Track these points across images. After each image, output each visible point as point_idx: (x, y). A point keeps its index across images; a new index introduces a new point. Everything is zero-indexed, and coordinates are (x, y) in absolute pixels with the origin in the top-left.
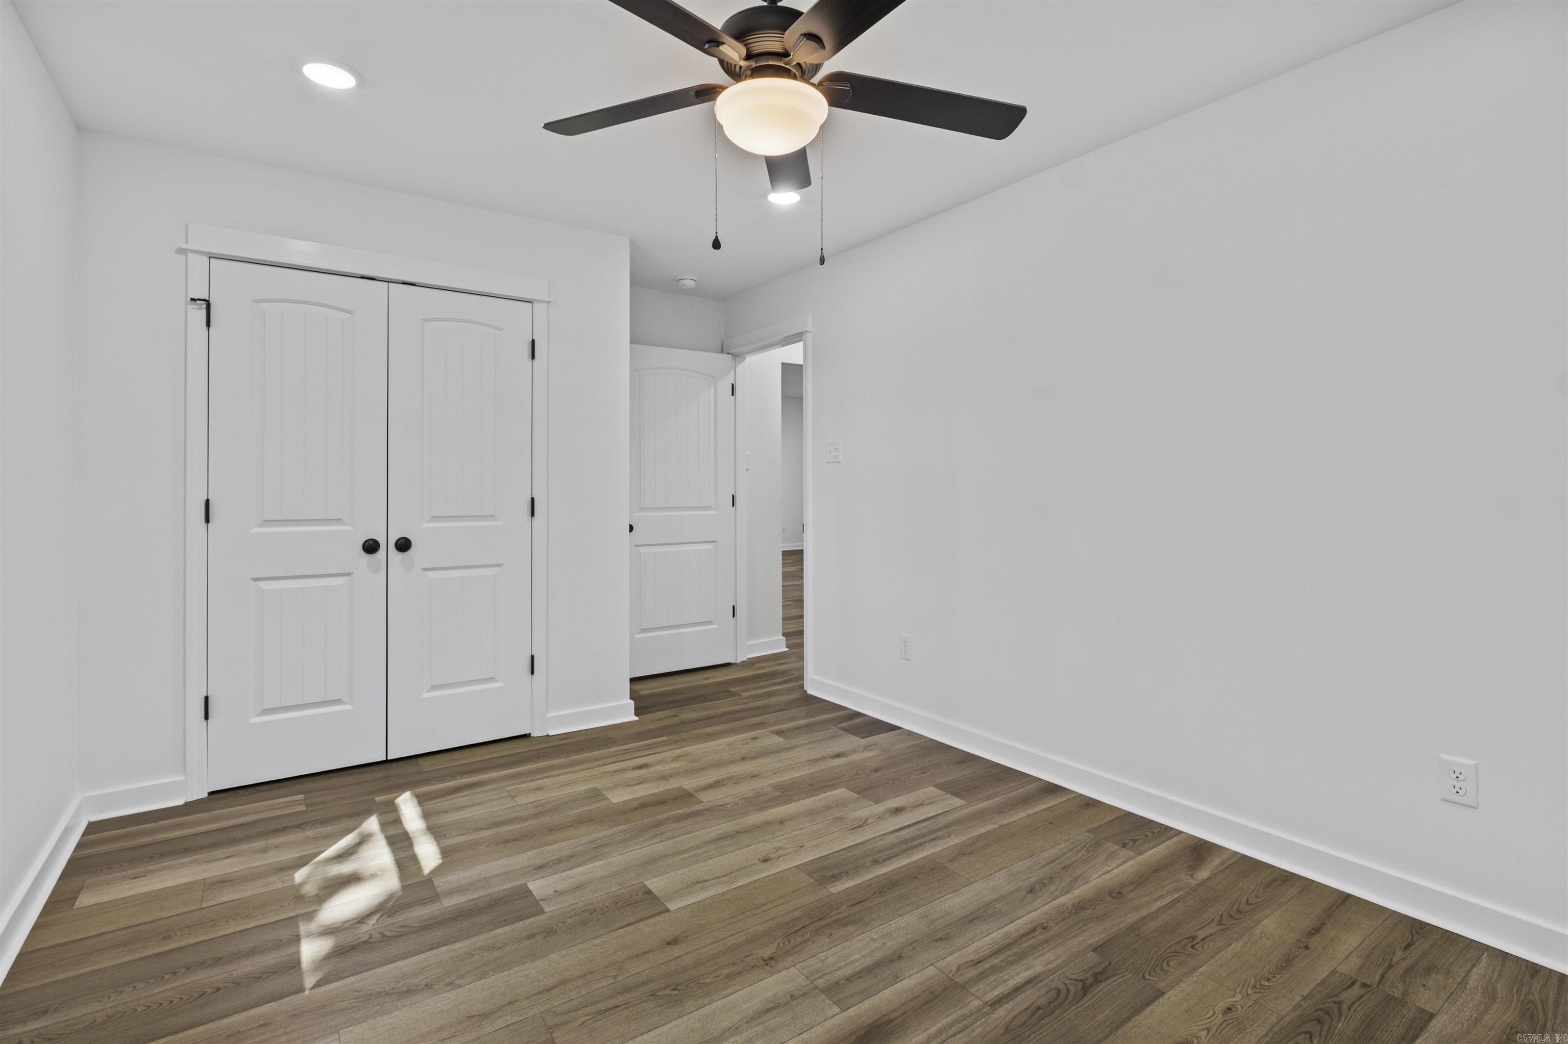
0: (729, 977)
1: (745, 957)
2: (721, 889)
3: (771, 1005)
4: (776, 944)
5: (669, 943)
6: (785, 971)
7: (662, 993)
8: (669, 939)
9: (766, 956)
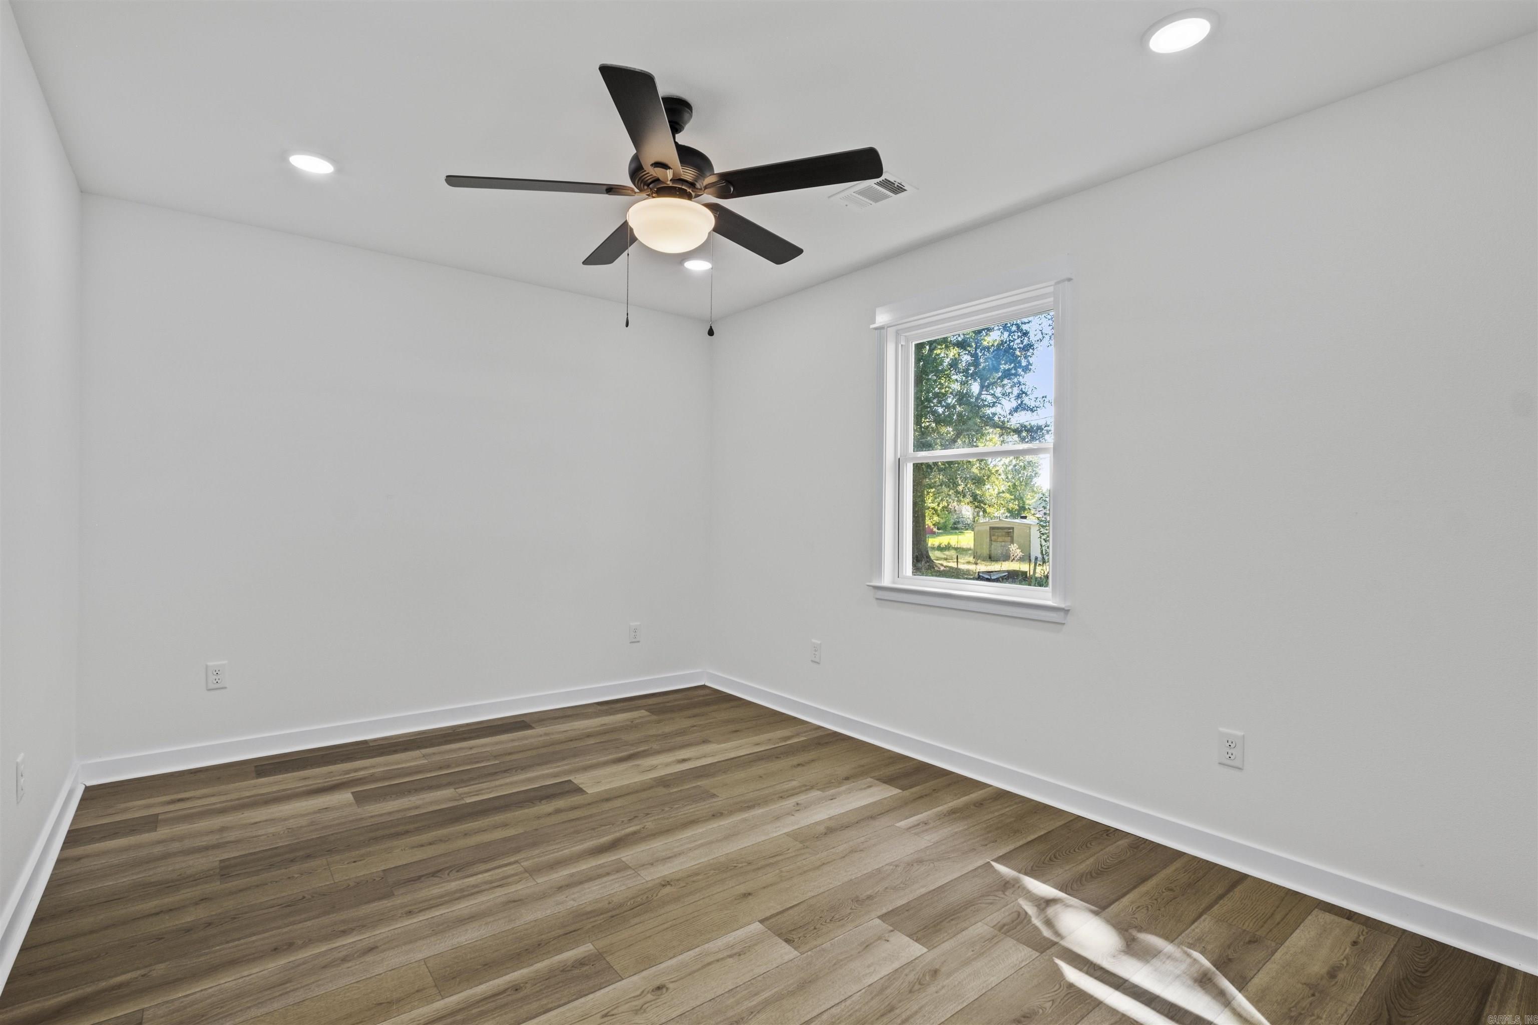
0: (697, 874)
1: (685, 886)
2: (712, 946)
3: (668, 860)
4: (660, 895)
5: (750, 894)
6: (655, 878)
7: (744, 864)
8: (750, 897)
9: (669, 887)
